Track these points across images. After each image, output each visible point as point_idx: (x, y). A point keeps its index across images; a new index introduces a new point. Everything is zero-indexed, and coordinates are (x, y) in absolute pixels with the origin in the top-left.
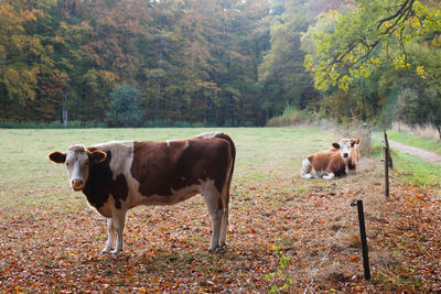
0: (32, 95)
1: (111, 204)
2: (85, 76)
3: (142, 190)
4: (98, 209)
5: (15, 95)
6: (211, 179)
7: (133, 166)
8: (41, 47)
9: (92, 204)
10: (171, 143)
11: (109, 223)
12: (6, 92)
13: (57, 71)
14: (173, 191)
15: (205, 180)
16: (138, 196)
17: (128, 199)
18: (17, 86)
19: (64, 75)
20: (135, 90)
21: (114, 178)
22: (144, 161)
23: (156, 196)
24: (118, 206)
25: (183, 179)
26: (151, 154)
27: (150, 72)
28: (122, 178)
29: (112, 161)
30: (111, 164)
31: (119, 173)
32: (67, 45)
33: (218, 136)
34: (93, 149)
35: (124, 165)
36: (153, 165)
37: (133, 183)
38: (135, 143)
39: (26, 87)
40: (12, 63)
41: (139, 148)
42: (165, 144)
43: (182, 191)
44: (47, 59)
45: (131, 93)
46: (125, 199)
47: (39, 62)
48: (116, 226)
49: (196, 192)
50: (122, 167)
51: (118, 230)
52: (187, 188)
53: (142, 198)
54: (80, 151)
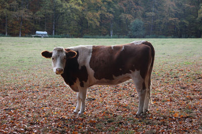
0: (98, 24)
1: (78, 83)
2: (120, 16)
3: (95, 76)
4: (70, 86)
5: (91, 24)
6: (138, 70)
7: (91, 60)
8: (102, 3)
9: (67, 83)
10: (114, 47)
11: (77, 95)
12: (87, 23)
13: (108, 13)
14: (114, 77)
15: (134, 71)
16: (94, 79)
17: (88, 81)
18: (91, 20)
19: (111, 15)
20: (141, 22)
21: (80, 68)
22: (97, 58)
23: (104, 79)
24: (82, 85)
25: (121, 69)
26: (102, 54)
27: (148, 14)
28: (84, 68)
29: (79, 57)
30: (78, 60)
31: (82, 65)
32: (113, 3)
33: (143, 43)
34: (68, 50)
35: (85, 60)
36: (103, 61)
37: (91, 71)
38: (94, 46)
39: (95, 20)
40: (90, 10)
41: (95, 50)
42: (111, 47)
43: (120, 77)
44: (104, 8)
45: (140, 23)
46: (86, 81)
47: (101, 9)
48: (81, 97)
49: (129, 78)
50: (84, 61)
51: (82, 99)
52: (123, 75)
53: (96, 80)
54: (60, 51)
